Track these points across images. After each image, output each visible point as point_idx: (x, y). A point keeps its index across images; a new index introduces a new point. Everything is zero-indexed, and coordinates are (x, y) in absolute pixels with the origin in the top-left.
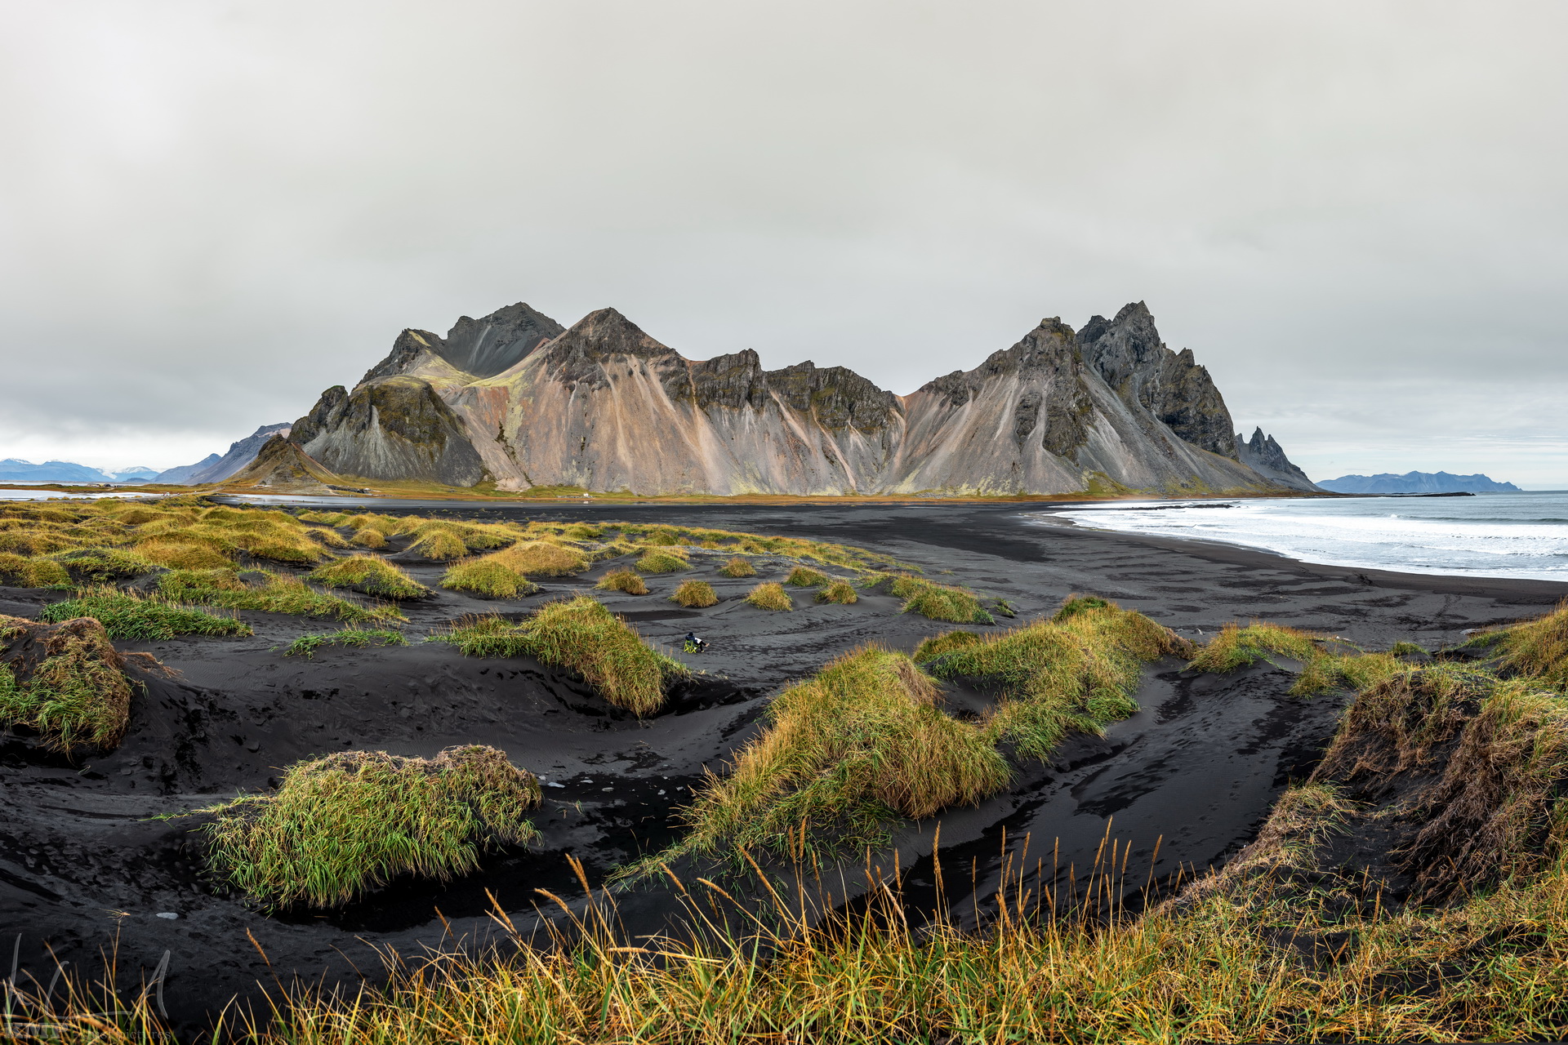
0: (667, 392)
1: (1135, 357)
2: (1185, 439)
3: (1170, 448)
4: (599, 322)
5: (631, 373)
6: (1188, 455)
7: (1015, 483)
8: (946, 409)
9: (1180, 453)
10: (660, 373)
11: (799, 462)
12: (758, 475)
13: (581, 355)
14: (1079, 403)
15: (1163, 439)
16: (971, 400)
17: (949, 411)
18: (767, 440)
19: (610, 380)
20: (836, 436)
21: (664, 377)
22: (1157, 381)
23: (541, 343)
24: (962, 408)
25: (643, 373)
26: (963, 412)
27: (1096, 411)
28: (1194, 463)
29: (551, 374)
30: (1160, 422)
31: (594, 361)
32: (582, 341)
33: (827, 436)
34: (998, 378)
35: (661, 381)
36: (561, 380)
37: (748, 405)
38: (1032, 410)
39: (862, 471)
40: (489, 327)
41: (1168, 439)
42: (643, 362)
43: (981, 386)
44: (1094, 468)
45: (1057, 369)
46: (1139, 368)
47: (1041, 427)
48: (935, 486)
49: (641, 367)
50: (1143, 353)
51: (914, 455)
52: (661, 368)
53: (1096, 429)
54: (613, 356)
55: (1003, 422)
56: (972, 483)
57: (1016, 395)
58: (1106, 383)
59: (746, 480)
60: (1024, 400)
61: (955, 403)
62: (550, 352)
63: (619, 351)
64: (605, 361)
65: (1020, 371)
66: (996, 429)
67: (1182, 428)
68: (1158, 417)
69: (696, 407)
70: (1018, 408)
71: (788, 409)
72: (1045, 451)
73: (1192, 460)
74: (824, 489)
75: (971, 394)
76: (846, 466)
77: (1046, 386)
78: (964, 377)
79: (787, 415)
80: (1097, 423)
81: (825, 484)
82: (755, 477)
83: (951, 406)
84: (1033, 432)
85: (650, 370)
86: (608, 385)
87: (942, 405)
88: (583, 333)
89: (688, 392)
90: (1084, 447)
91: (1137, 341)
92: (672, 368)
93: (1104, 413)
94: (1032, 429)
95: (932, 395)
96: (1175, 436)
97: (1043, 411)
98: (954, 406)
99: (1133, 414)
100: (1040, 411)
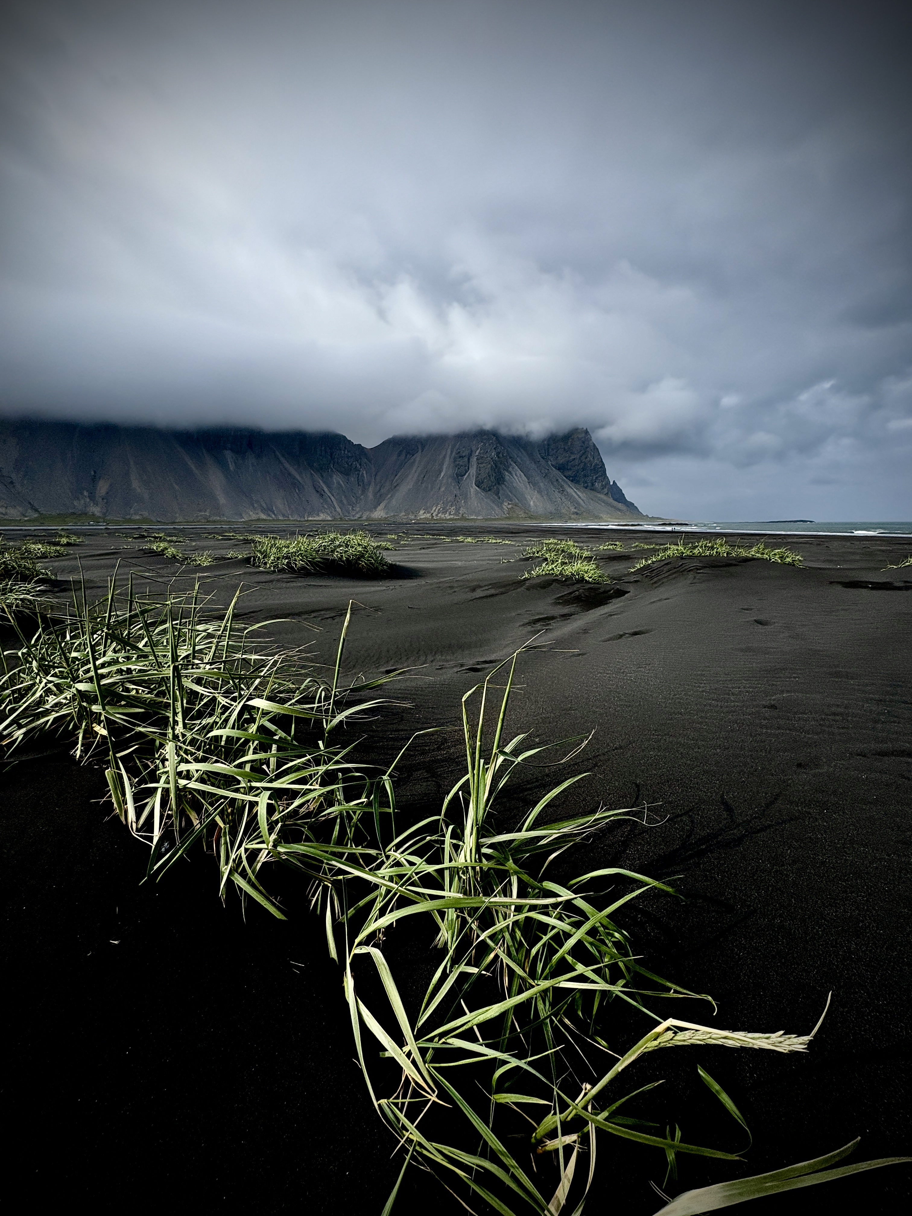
2: (572, 481)
3: (562, 486)
6: (575, 492)
7: (457, 510)
8: (403, 457)
9: (569, 490)
11: (296, 495)
12: (264, 505)
14: (498, 454)
15: (557, 480)
16: (420, 451)
17: (405, 459)
18: (268, 478)
20: (322, 476)
24: (414, 457)
26: (415, 460)
27: (510, 460)
28: (580, 497)
30: (554, 469)
33: (316, 476)
37: (250, 452)
38: (466, 460)
39: (345, 502)
41: (560, 481)
43: (426, 441)
44: (511, 500)
47: (473, 471)
48: (401, 512)
51: (382, 490)
53: (510, 473)
55: (445, 467)
56: (427, 510)
57: (453, 449)
59: (255, 508)
60: (459, 452)
61: (408, 453)
66: (440, 472)
67: (569, 473)
68: (552, 465)
70: (455, 458)
72: (477, 488)
73: (578, 495)
74: (318, 515)
75: (420, 447)
76: (332, 498)
77: (475, 442)
80: (510, 469)
81: (318, 511)
82: (261, 506)
83: (406, 455)
84: (467, 474)
87: (399, 455)
90: (503, 486)
93: (515, 463)
94: (466, 472)
95: (391, 447)
96: (564, 478)
97: (474, 460)
98: (408, 456)
99: (535, 463)
100: (471, 460)
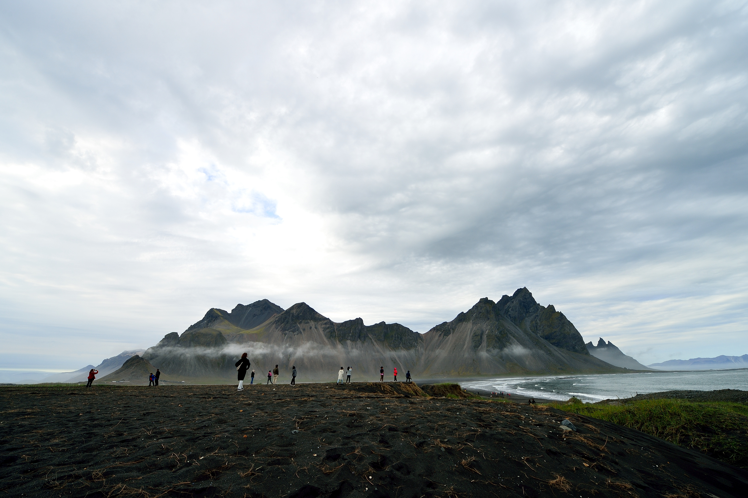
0: (326, 335)
1: (525, 310)
2: (557, 346)
3: (549, 350)
4: (298, 307)
5: (311, 328)
6: (559, 353)
7: (475, 369)
9: (555, 353)
10: (323, 328)
13: (290, 320)
14: (500, 332)
15: (545, 346)
16: (452, 334)
17: (443, 339)
18: (367, 355)
19: (302, 331)
20: (395, 352)
21: (325, 329)
22: (538, 321)
23: (274, 315)
24: (448, 337)
25: (316, 328)
26: (449, 339)
27: (510, 336)
28: (564, 357)
29: (277, 328)
30: (542, 339)
31: (296, 323)
32: (291, 315)
33: (392, 352)
34: (462, 324)
35: (323, 331)
36: (281, 331)
37: (359, 340)
38: (480, 337)
40: (251, 309)
41: (547, 347)
42: (316, 323)
43: (455, 327)
44: (512, 361)
45: (489, 319)
46: (528, 315)
47: (484, 344)
48: (439, 371)
49: (315, 325)
50: (529, 309)
51: (429, 358)
52: (323, 326)
53: (511, 344)
54: (304, 321)
55: (466, 342)
56: (456, 369)
57: (471, 331)
58: (512, 323)
59: (358, 372)
60: (475, 333)
61: (445, 335)
62: (277, 319)
63: (306, 319)
64: (300, 323)
65: (473, 321)
66: (464, 345)
67: (554, 341)
68: (541, 336)
69: (337, 341)
70: (473, 336)
71: (375, 341)
72: (487, 354)
73: (563, 356)
75: (452, 331)
77: (485, 326)
78: (448, 324)
79: (375, 343)
80: (509, 340)
83: (444, 337)
84: (481, 346)
85: (319, 327)
86: (301, 333)
87: (440, 337)
88: (292, 312)
89: (334, 335)
91: (525, 304)
92: (328, 326)
93: (514, 337)
95: (435, 332)
96: (551, 345)
97: (485, 337)
98: (445, 337)
99: (528, 336)
100: (483, 337)
